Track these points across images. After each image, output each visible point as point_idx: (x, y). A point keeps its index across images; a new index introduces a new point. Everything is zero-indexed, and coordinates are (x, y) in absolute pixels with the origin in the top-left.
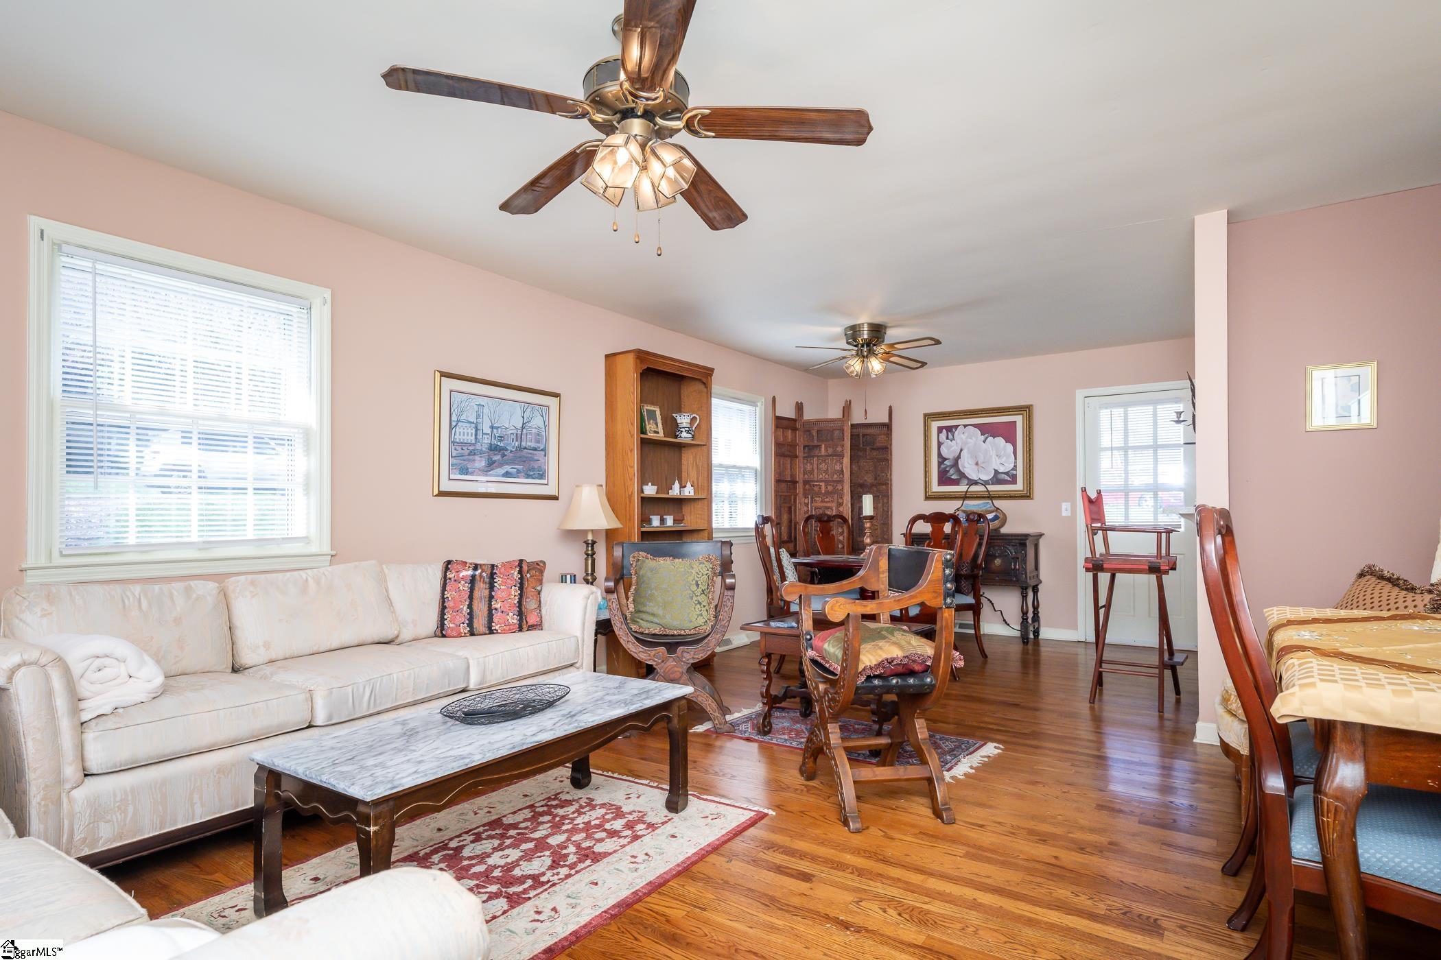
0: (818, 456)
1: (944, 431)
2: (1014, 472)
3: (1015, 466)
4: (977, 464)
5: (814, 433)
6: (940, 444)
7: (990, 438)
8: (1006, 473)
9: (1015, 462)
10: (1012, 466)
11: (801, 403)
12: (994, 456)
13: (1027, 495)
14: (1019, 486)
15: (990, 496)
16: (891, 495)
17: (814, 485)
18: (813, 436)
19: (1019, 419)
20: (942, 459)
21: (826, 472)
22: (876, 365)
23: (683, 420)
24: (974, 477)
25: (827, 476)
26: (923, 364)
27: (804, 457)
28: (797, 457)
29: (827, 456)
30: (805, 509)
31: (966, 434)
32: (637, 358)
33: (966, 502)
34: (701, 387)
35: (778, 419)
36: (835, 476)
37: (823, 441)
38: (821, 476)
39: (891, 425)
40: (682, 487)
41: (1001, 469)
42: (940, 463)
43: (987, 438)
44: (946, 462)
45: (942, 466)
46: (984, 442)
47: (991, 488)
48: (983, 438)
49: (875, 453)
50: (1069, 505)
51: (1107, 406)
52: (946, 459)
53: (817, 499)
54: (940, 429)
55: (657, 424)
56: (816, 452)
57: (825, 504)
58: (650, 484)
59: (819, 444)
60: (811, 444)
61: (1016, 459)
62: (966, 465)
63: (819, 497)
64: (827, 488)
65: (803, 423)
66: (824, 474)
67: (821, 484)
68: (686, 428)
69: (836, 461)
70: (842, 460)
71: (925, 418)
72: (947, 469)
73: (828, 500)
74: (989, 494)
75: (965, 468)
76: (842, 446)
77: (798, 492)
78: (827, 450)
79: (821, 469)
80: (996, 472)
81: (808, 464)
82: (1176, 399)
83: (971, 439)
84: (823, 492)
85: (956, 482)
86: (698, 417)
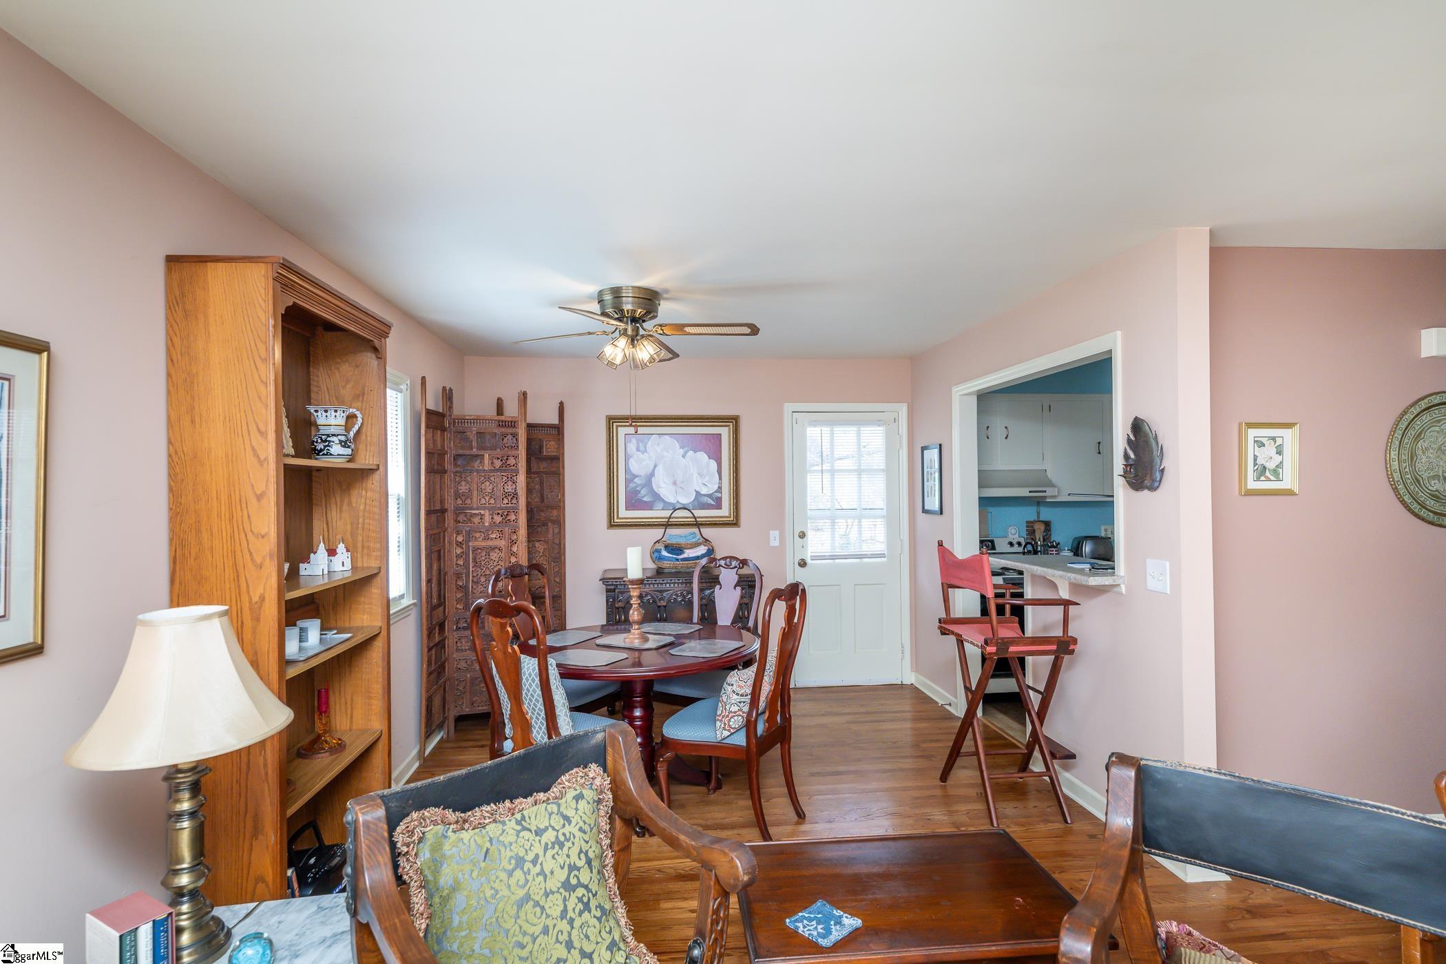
0: (478, 471)
1: (634, 440)
2: (719, 495)
3: (720, 488)
4: (675, 483)
5: (472, 437)
6: (628, 456)
7: (691, 453)
8: (710, 496)
9: (720, 483)
10: (716, 487)
11: (451, 390)
12: (695, 475)
13: (735, 523)
14: (725, 511)
15: (698, 525)
16: (564, 522)
17: (473, 515)
18: (471, 441)
19: (725, 432)
20: (631, 477)
21: (491, 495)
22: (646, 351)
23: (330, 420)
24: (671, 499)
25: (492, 501)
26: (676, 355)
27: (457, 472)
28: (445, 472)
29: (491, 471)
30: (459, 551)
31: (661, 446)
32: (276, 278)
33: (670, 531)
34: (370, 355)
35: (429, 413)
36: (506, 501)
37: (484, 449)
38: (483, 501)
39: (563, 427)
40: (332, 552)
41: (704, 491)
42: (627, 482)
43: (686, 453)
44: (636, 480)
45: (632, 485)
46: (684, 457)
47: (698, 513)
48: (682, 451)
49: (546, 465)
50: (777, 533)
51: (815, 423)
52: (637, 476)
53: (478, 535)
54: (628, 438)
56: (476, 464)
57: (490, 543)
59: (480, 453)
60: (468, 452)
61: (720, 479)
62: (662, 485)
63: (480, 532)
64: (492, 518)
65: (454, 419)
66: (487, 498)
67: (483, 512)
68: (340, 437)
69: (505, 478)
70: (515, 478)
71: (609, 422)
72: (638, 489)
73: (494, 536)
74: (696, 521)
75: (660, 488)
76: (516, 457)
77: (446, 526)
78: (492, 463)
79: (484, 491)
80: (698, 493)
81: (463, 483)
82: (879, 423)
83: (668, 452)
84: (487, 524)
85: (648, 506)
86: (359, 415)
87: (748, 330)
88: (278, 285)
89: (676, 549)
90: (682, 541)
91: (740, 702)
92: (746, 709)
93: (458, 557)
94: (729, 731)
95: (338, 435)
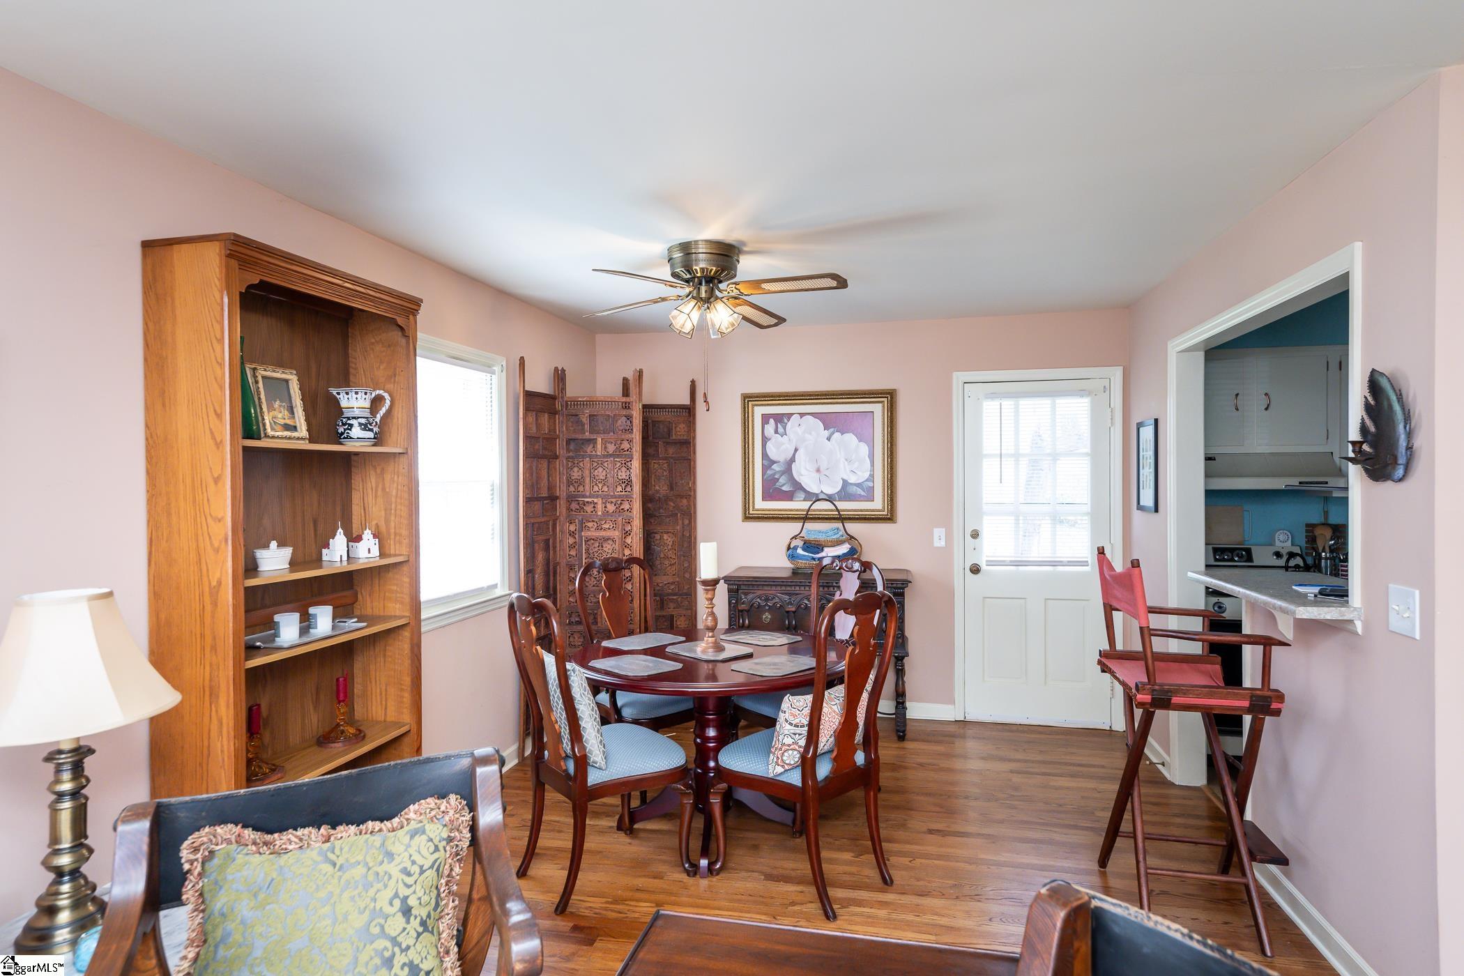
0: (590, 457)
1: (772, 421)
2: (870, 484)
3: (872, 476)
4: (818, 471)
5: (585, 420)
6: (765, 440)
7: (837, 435)
8: (858, 485)
9: (872, 470)
10: (867, 475)
11: (563, 371)
12: (842, 460)
13: (890, 518)
14: (878, 504)
15: (842, 519)
16: (695, 513)
17: (586, 504)
18: (583, 425)
19: (878, 410)
20: (768, 462)
21: (604, 482)
23: (354, 402)
24: (813, 488)
25: (605, 489)
26: (781, 320)
27: (568, 458)
28: (556, 457)
29: (604, 456)
30: (571, 541)
31: (803, 427)
32: (229, 256)
33: (810, 526)
34: (396, 335)
35: (529, 395)
36: (619, 489)
37: (598, 433)
38: (596, 489)
39: (694, 408)
41: (853, 479)
42: (766, 469)
43: (833, 433)
44: (775, 467)
45: (769, 472)
46: (829, 439)
47: (842, 505)
48: (827, 433)
49: (671, 450)
50: (943, 531)
51: (992, 396)
52: (774, 462)
53: (590, 524)
54: (766, 419)
55: (291, 410)
56: (589, 449)
57: (602, 534)
58: (274, 544)
59: (593, 437)
60: (580, 437)
61: (872, 465)
62: (803, 471)
63: (593, 521)
64: (605, 507)
65: (567, 402)
66: (600, 485)
67: (595, 500)
68: (360, 420)
69: (619, 464)
70: (629, 464)
71: (744, 401)
72: (776, 477)
73: (607, 526)
74: (839, 514)
75: (802, 475)
76: (630, 441)
77: (558, 514)
78: (605, 448)
79: (597, 478)
80: (845, 482)
81: (576, 469)
82: (1081, 393)
83: (810, 434)
84: (600, 513)
85: (789, 496)
86: (386, 396)
87: (834, 284)
88: (234, 263)
89: (814, 546)
90: (821, 538)
91: (795, 734)
92: (803, 742)
93: (571, 547)
94: (783, 766)
95: (358, 418)
